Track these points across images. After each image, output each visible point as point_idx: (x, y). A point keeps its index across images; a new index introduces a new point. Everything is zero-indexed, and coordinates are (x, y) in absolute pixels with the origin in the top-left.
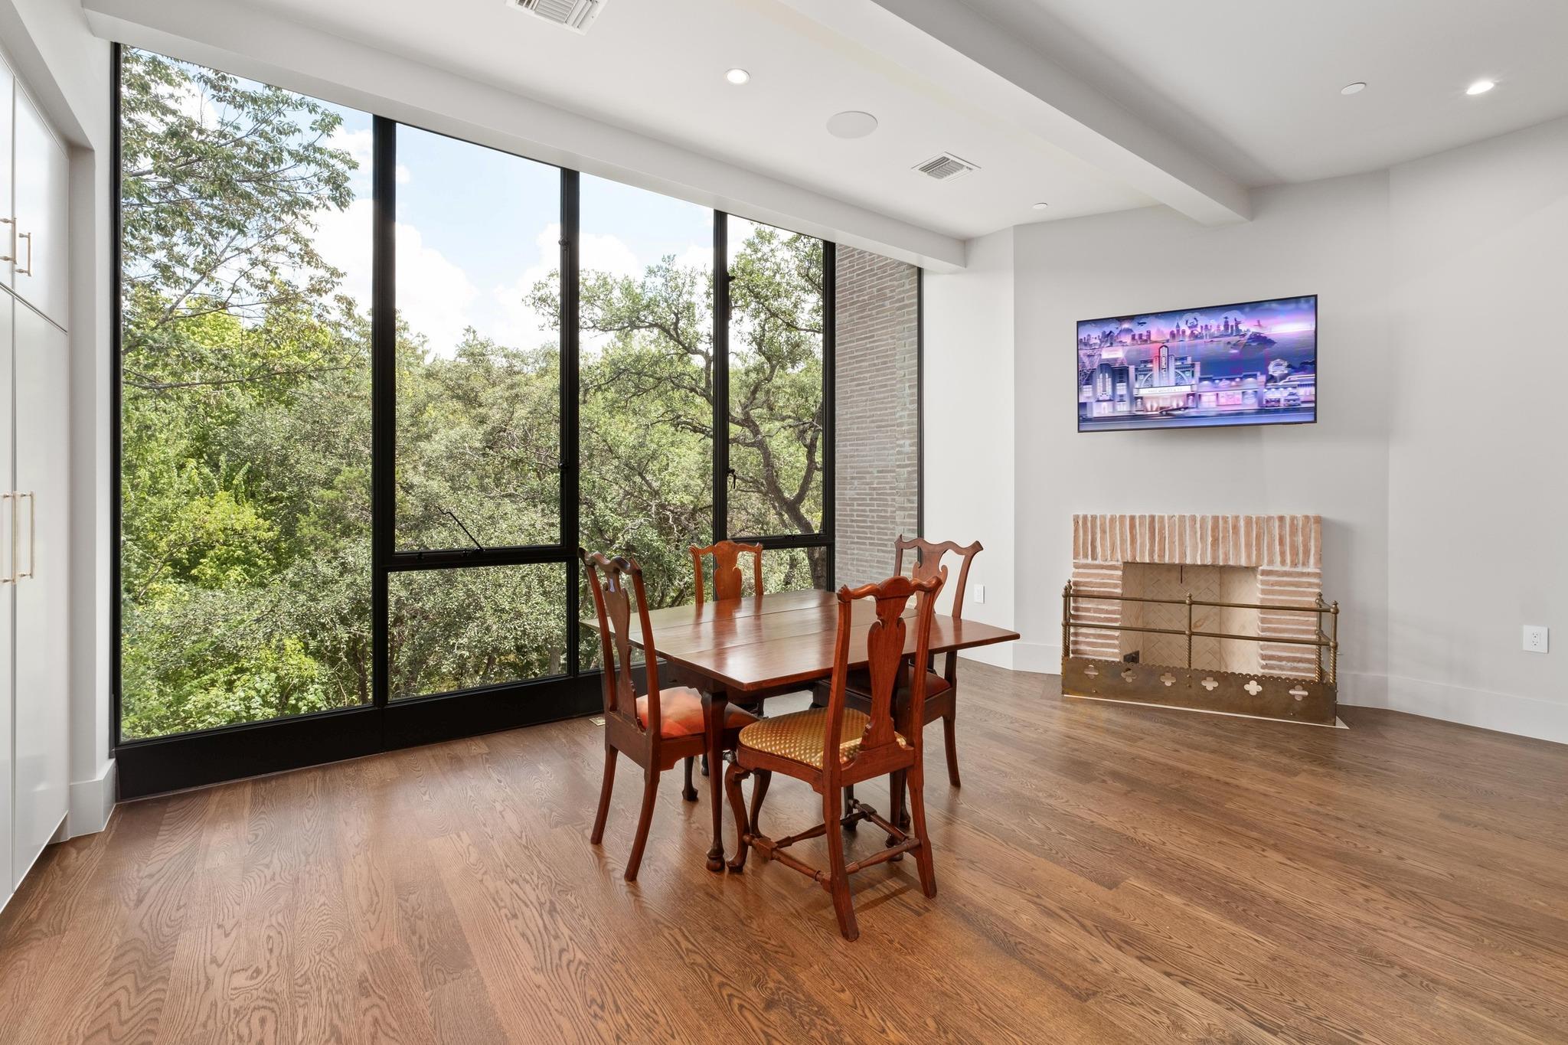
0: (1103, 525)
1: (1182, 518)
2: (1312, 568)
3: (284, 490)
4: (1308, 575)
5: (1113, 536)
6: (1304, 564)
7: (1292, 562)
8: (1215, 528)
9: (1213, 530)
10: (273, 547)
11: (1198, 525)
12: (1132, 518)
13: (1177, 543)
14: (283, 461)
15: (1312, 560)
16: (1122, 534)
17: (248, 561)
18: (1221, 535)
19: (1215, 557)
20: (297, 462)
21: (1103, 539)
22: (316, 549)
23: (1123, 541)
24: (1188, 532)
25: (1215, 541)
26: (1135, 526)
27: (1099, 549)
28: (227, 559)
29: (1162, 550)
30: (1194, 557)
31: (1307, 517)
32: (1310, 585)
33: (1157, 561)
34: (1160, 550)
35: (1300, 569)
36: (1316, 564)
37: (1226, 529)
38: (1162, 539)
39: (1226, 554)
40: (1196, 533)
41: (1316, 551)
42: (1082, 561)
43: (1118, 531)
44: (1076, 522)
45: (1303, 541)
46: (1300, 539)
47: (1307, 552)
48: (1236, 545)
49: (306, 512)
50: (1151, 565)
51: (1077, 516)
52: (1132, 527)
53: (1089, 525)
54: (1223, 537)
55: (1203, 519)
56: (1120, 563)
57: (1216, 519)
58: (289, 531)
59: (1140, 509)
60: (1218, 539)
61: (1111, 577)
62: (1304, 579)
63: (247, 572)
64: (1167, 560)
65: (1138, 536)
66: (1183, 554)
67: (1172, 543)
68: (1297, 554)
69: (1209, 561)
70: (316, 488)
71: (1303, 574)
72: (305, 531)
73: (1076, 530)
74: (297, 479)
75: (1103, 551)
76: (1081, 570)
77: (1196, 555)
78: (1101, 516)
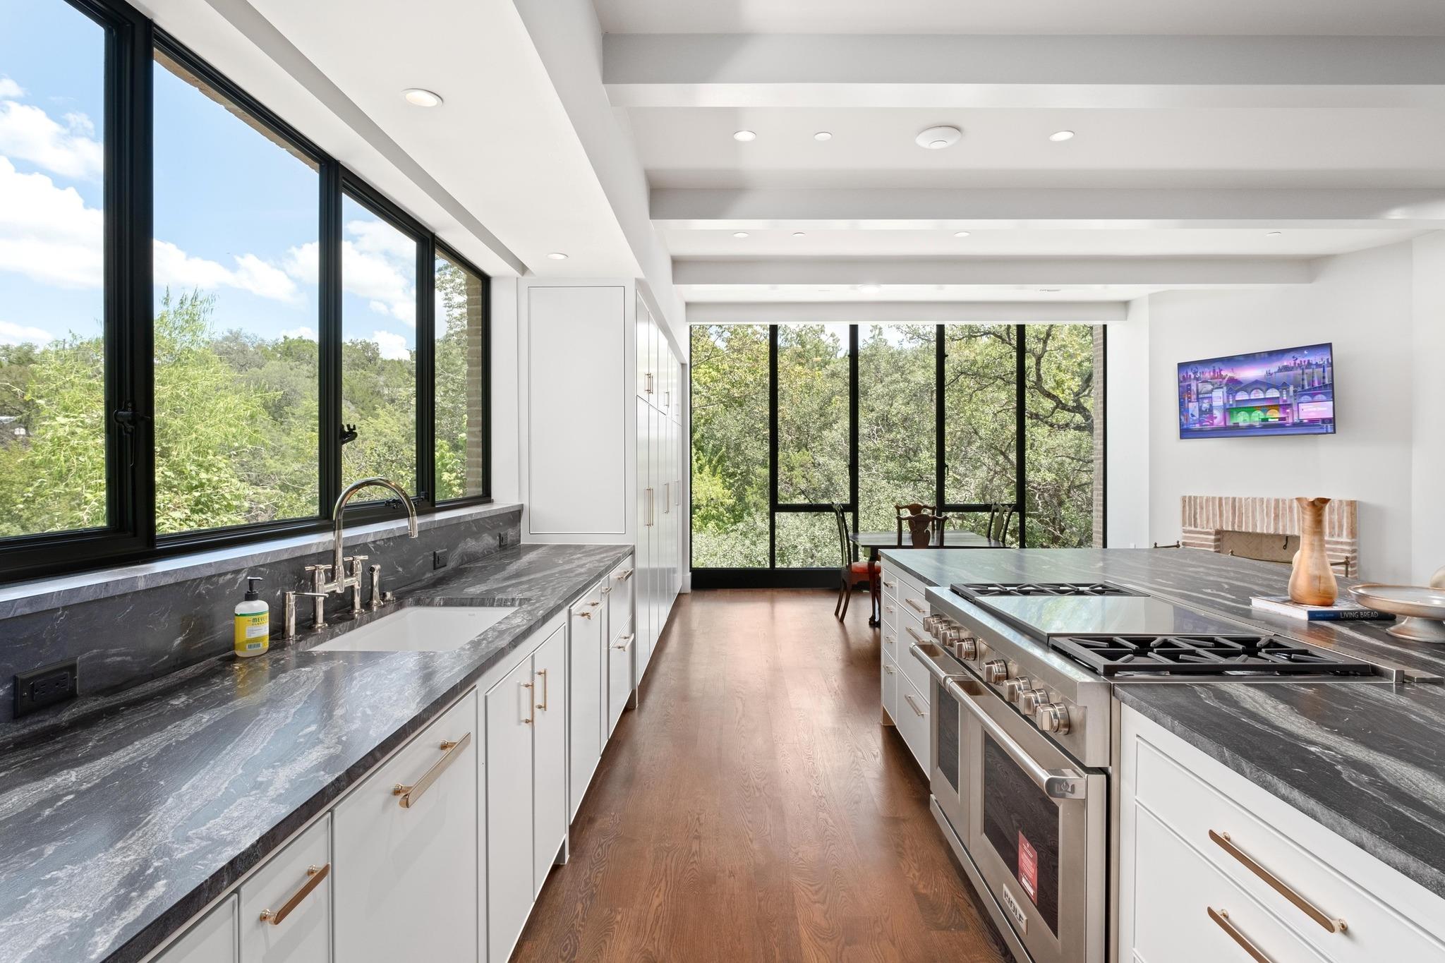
0: (1201, 503)
1: (1254, 500)
2: (1345, 538)
3: (738, 468)
4: (1342, 543)
5: (1207, 511)
6: (1339, 536)
7: (1330, 533)
8: (1277, 507)
9: (1275, 509)
10: (731, 510)
11: (1265, 505)
12: (1220, 499)
13: (1251, 518)
14: (737, 447)
15: (1345, 533)
16: (1213, 509)
17: (718, 518)
18: (1281, 513)
19: (1276, 529)
20: (746, 448)
21: (1201, 513)
22: (757, 511)
23: (1214, 515)
24: (1258, 509)
25: (1277, 516)
26: (1222, 505)
27: (1198, 521)
28: (707, 515)
29: (1240, 522)
30: (1262, 527)
31: (1341, 501)
32: (1343, 551)
33: (1236, 529)
34: (1239, 522)
35: (1335, 539)
36: (1347, 536)
37: (1284, 509)
38: (1241, 514)
39: (1284, 527)
40: (1263, 511)
41: (1347, 526)
42: (1188, 528)
43: (1211, 508)
44: (1184, 501)
45: (1338, 518)
46: (1336, 517)
47: (1341, 527)
48: (1292, 520)
49: (750, 484)
50: (1234, 532)
51: (1185, 497)
52: (1220, 505)
53: (1193, 503)
54: (1282, 514)
55: (1268, 501)
56: (1212, 531)
57: (1277, 501)
58: (741, 498)
59: (1227, 493)
60: (1278, 516)
61: (1206, 540)
62: (1339, 547)
63: (717, 525)
64: (1244, 530)
65: (1224, 512)
66: (1255, 525)
67: (1247, 517)
68: (1334, 528)
69: (1272, 531)
70: (757, 467)
71: (1337, 543)
72: (750, 498)
73: (1184, 507)
74: (746, 460)
75: (1201, 521)
76: (1188, 535)
77: (1264, 525)
78: (1200, 497)
